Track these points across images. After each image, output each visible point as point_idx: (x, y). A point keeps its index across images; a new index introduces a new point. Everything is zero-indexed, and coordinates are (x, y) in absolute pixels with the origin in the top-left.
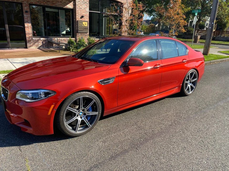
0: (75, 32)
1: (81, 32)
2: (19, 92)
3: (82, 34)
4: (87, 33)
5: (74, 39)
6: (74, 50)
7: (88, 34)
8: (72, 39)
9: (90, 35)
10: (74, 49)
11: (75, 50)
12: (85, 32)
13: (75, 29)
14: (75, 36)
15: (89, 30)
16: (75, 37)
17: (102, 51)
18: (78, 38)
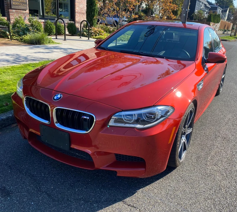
0: (5, 7)
1: (17, 7)
2: (117, 114)
3: (18, 12)
4: (26, 10)
5: (6, 18)
6: (14, 38)
7: (28, 11)
8: (3, 18)
9: (30, 13)
10: (13, 35)
11: (15, 36)
12: (22, 7)
13: (5, 2)
14: (6, 13)
15: (28, 6)
16: (6, 15)
17: (56, 38)
18: (11, 17)
